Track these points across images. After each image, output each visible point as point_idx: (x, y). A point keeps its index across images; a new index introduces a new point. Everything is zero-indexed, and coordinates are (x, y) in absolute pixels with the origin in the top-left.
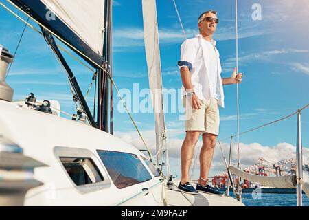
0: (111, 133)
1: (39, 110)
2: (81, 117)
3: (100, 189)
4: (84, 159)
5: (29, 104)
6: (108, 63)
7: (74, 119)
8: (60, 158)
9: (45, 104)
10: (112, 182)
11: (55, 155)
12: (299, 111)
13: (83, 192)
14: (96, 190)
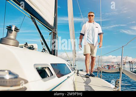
0: (57, 56)
1: (29, 49)
2: (45, 50)
3: (51, 79)
4: (45, 68)
5: (25, 47)
6: (55, 29)
7: (42, 51)
8: (36, 68)
9: (31, 46)
10: (56, 76)
11: (34, 67)
12: (123, 47)
13: (45, 81)
14: (50, 79)
